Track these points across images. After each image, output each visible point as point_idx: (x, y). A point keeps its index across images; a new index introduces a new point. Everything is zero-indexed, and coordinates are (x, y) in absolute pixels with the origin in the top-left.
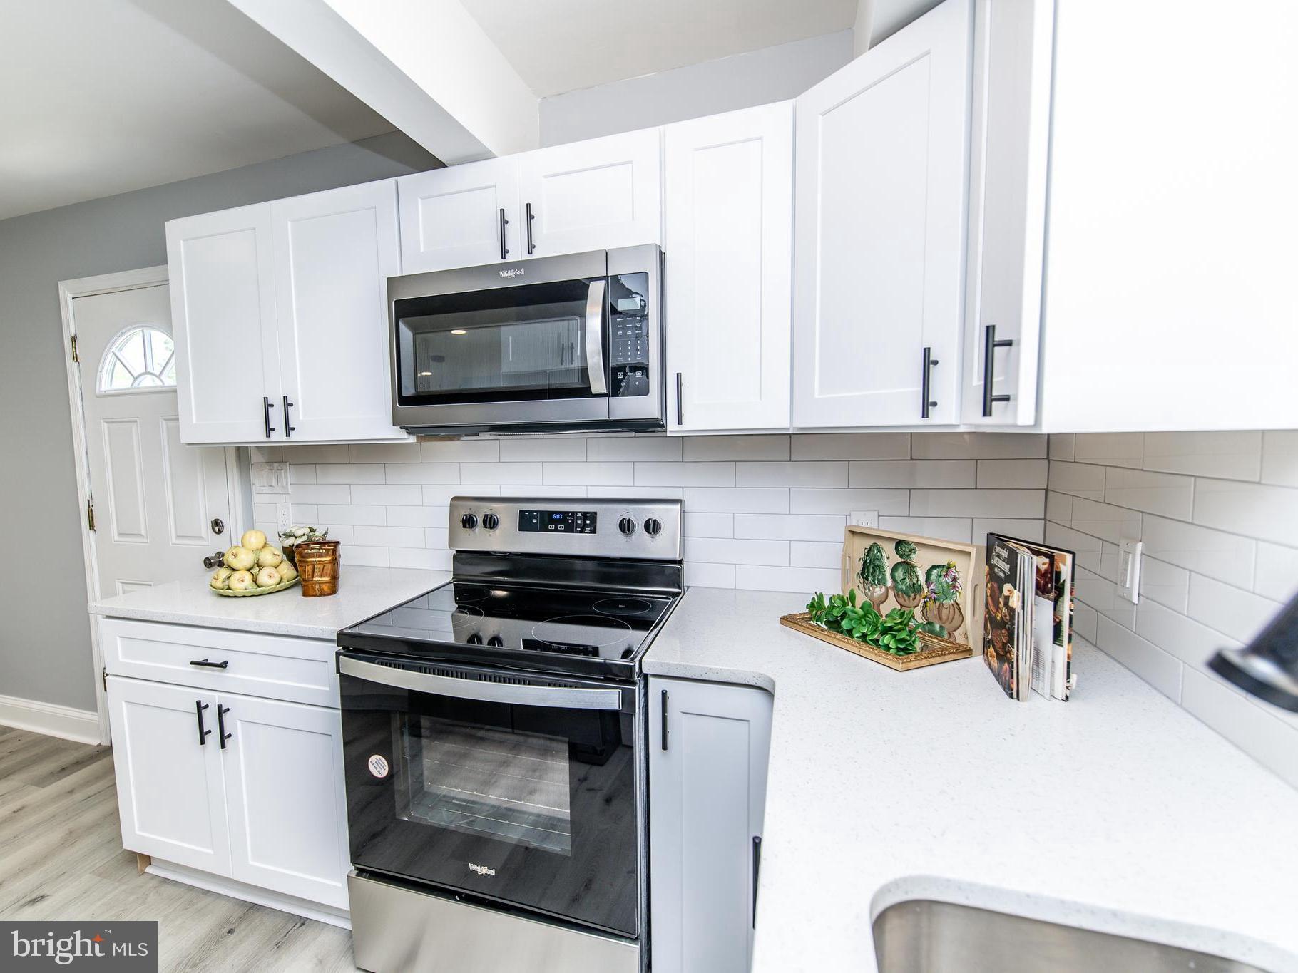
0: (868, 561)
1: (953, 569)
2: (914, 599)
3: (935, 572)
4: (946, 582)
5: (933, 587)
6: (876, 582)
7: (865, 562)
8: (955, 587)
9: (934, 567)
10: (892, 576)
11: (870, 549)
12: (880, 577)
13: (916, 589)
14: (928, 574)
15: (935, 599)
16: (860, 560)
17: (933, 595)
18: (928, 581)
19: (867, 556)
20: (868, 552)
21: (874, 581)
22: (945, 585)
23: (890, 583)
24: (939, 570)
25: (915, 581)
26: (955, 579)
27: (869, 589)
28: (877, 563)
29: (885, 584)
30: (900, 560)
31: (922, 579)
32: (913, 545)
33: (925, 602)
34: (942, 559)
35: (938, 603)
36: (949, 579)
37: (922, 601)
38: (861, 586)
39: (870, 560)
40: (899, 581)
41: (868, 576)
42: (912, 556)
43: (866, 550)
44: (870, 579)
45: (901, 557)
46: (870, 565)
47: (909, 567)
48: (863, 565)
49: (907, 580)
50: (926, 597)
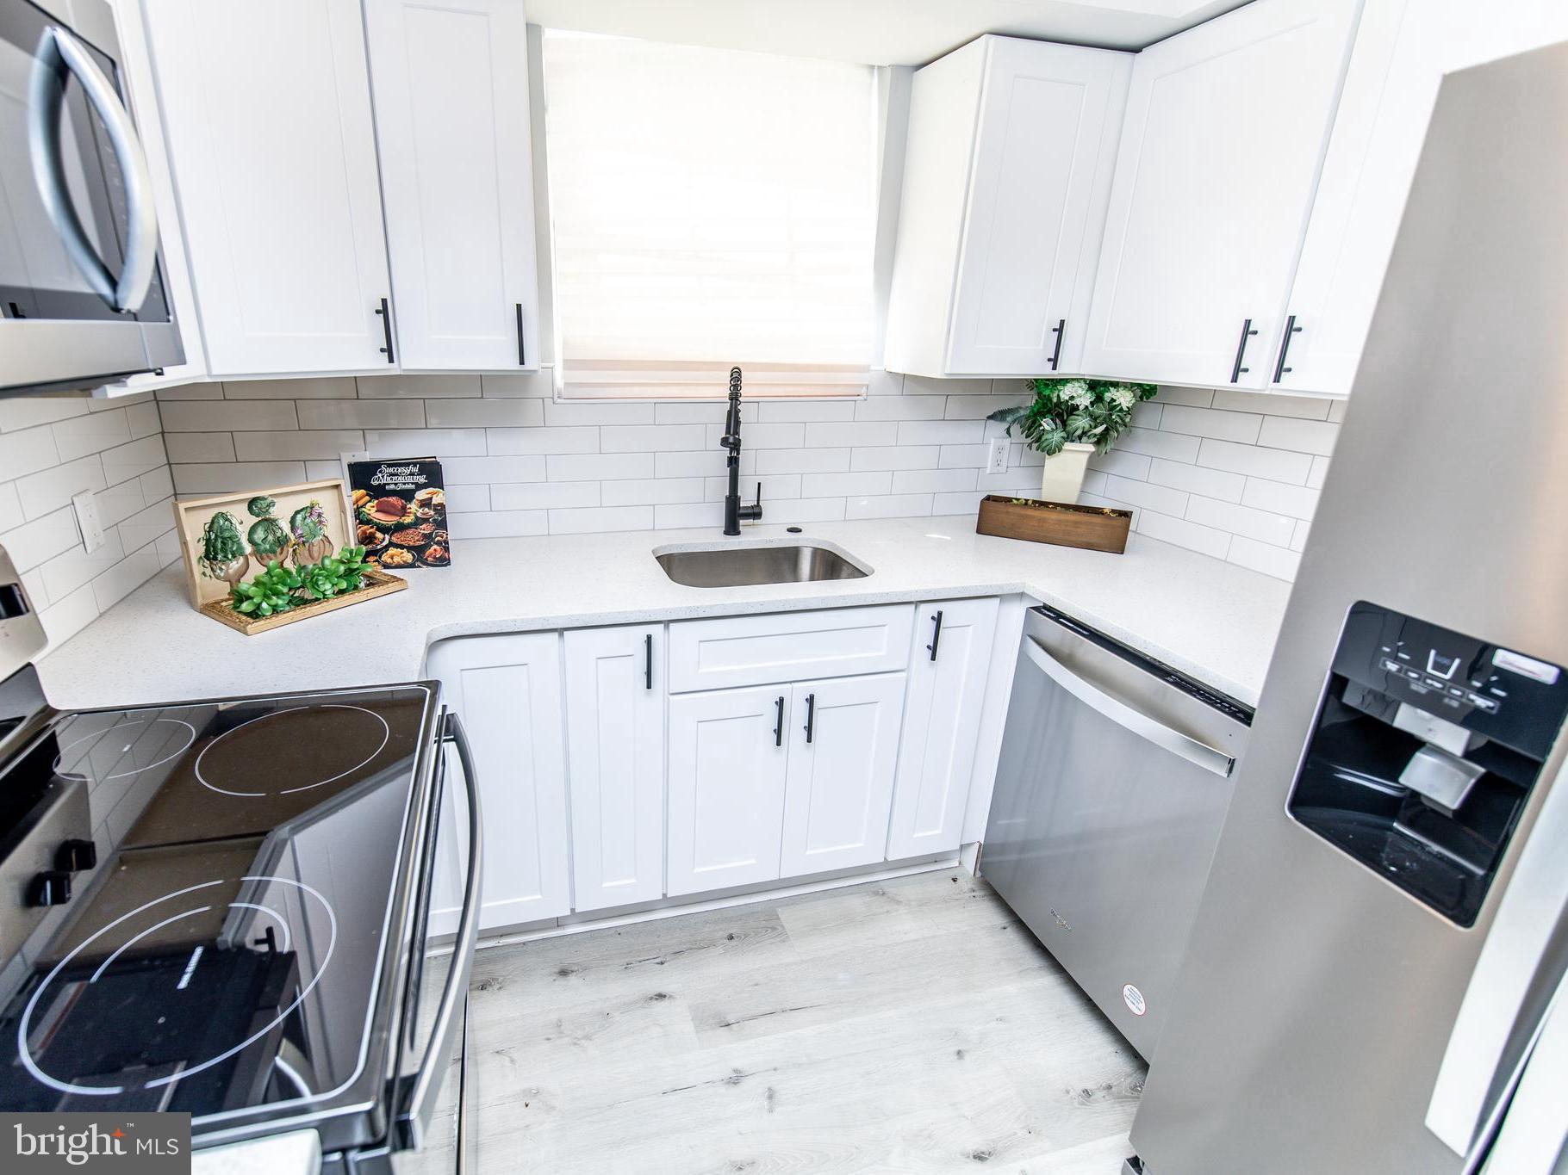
0: (213, 537)
1: (317, 507)
2: (281, 553)
3: (299, 517)
4: (312, 521)
5: (299, 532)
6: (230, 556)
7: (208, 541)
8: (321, 522)
9: (297, 513)
10: (251, 540)
11: (213, 522)
12: (234, 549)
13: (282, 542)
14: (293, 521)
15: (304, 543)
16: (199, 541)
17: (302, 539)
18: (293, 529)
19: (209, 532)
20: (210, 527)
21: (226, 557)
22: (311, 525)
23: (248, 549)
24: (303, 513)
25: (279, 535)
26: (320, 515)
27: (221, 569)
28: (227, 534)
29: (242, 554)
30: (257, 519)
31: (286, 528)
32: (270, 499)
33: (294, 550)
34: (303, 501)
35: (307, 545)
36: (314, 518)
37: (291, 550)
38: (208, 571)
39: (216, 536)
40: (260, 542)
41: (216, 554)
42: (271, 510)
43: (207, 525)
44: (219, 557)
45: (258, 516)
46: (216, 539)
47: (269, 523)
48: (207, 545)
49: (270, 538)
50: (294, 545)
